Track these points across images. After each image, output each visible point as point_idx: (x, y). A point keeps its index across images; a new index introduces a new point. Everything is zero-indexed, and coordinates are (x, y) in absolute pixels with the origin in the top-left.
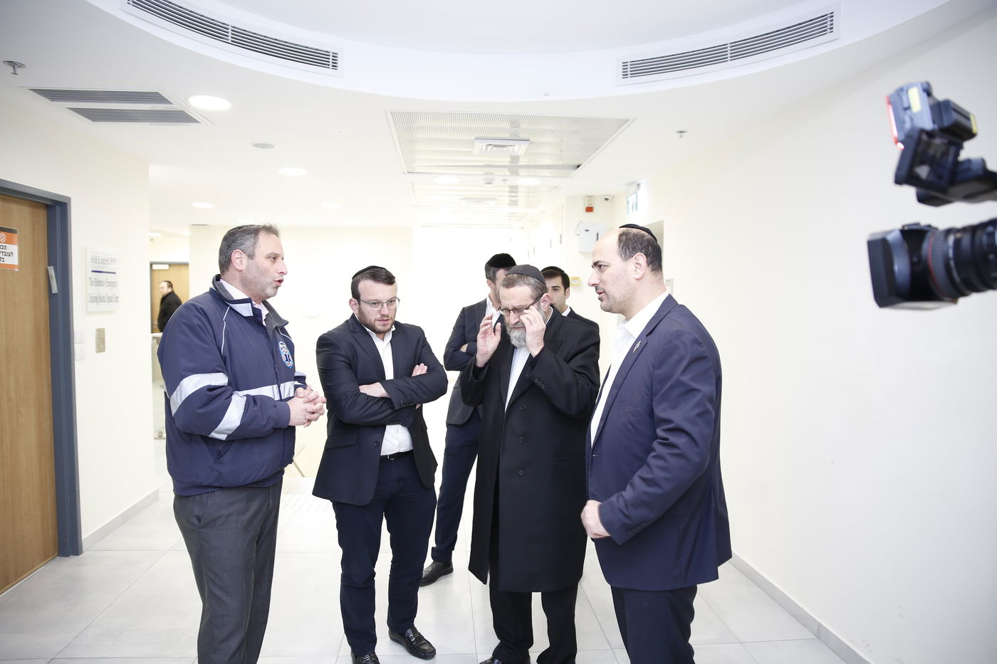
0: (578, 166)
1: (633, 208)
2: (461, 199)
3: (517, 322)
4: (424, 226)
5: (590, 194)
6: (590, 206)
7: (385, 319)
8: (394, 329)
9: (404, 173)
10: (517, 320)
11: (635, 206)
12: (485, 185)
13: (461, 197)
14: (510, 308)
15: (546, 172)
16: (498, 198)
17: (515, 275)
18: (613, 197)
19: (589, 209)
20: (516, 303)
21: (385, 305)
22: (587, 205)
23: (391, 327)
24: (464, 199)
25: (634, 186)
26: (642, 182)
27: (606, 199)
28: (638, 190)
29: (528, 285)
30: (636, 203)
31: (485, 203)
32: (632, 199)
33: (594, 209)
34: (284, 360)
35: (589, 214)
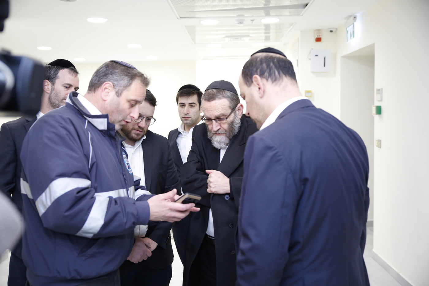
0: (307, 5)
1: (351, 36)
2: (224, 37)
3: (219, 129)
4: (203, 59)
5: (318, 29)
6: (319, 37)
7: (141, 130)
8: (145, 137)
9: (178, 18)
10: (219, 127)
11: (352, 35)
12: (238, 25)
13: (224, 36)
14: (213, 117)
15: (287, 12)
16: (251, 35)
17: (214, 90)
18: (337, 29)
19: (318, 40)
20: (217, 113)
21: (144, 120)
22: (316, 37)
23: (143, 136)
24: (227, 37)
25: (352, 18)
26: (358, 15)
27: (331, 31)
28: (355, 21)
29: (226, 97)
30: (353, 32)
31: (242, 39)
32: (350, 29)
33: (322, 39)
34: (127, 168)
35: (318, 43)
